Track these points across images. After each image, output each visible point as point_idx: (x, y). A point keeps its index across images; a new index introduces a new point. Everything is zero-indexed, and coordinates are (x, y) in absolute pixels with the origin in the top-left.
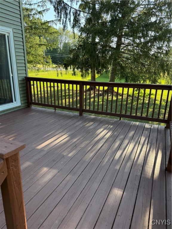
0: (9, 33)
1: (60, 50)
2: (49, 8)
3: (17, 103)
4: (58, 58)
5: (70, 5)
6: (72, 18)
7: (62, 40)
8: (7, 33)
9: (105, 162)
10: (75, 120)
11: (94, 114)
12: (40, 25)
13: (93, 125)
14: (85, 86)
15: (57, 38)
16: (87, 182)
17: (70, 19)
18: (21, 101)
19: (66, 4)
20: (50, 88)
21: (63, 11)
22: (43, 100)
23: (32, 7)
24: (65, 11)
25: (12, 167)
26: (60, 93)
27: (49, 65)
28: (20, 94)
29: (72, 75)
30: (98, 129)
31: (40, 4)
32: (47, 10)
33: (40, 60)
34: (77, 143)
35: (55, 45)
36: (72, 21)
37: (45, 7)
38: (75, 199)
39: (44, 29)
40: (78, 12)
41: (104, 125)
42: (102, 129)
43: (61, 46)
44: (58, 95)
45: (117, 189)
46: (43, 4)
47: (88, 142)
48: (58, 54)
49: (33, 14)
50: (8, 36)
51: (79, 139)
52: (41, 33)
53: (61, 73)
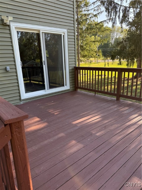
0: (64, 33)
1: (111, 45)
2: (103, 10)
3: (67, 87)
4: (109, 51)
5: (120, 4)
6: (121, 15)
7: (114, 36)
8: (63, 33)
9: (132, 147)
10: (110, 104)
11: (135, 100)
12: (94, 25)
13: (128, 110)
14: (123, 73)
15: (110, 35)
16: (107, 163)
17: (119, 16)
18: (70, 85)
19: (117, 3)
20: (98, 77)
21: (114, 10)
22: (91, 86)
23: (90, 12)
24: (115, 10)
25: (16, 132)
26: (106, 81)
27: (99, 58)
28: (70, 80)
29: (118, 65)
30: (133, 115)
31: (96, 9)
32: (101, 12)
33: (92, 54)
34: (107, 124)
35: (106, 40)
36: (121, 17)
37: (100, 10)
38: (91, 176)
39: (97, 28)
40: (128, 9)
41: (139, 111)
42: (136, 115)
43: (112, 41)
44: (104, 82)
45: (138, 178)
46: (98, 8)
47: (119, 125)
48: (110, 48)
49: (89, 18)
50: (63, 36)
51: (110, 121)
52: (95, 32)
53: (108, 64)
